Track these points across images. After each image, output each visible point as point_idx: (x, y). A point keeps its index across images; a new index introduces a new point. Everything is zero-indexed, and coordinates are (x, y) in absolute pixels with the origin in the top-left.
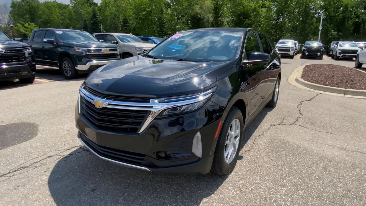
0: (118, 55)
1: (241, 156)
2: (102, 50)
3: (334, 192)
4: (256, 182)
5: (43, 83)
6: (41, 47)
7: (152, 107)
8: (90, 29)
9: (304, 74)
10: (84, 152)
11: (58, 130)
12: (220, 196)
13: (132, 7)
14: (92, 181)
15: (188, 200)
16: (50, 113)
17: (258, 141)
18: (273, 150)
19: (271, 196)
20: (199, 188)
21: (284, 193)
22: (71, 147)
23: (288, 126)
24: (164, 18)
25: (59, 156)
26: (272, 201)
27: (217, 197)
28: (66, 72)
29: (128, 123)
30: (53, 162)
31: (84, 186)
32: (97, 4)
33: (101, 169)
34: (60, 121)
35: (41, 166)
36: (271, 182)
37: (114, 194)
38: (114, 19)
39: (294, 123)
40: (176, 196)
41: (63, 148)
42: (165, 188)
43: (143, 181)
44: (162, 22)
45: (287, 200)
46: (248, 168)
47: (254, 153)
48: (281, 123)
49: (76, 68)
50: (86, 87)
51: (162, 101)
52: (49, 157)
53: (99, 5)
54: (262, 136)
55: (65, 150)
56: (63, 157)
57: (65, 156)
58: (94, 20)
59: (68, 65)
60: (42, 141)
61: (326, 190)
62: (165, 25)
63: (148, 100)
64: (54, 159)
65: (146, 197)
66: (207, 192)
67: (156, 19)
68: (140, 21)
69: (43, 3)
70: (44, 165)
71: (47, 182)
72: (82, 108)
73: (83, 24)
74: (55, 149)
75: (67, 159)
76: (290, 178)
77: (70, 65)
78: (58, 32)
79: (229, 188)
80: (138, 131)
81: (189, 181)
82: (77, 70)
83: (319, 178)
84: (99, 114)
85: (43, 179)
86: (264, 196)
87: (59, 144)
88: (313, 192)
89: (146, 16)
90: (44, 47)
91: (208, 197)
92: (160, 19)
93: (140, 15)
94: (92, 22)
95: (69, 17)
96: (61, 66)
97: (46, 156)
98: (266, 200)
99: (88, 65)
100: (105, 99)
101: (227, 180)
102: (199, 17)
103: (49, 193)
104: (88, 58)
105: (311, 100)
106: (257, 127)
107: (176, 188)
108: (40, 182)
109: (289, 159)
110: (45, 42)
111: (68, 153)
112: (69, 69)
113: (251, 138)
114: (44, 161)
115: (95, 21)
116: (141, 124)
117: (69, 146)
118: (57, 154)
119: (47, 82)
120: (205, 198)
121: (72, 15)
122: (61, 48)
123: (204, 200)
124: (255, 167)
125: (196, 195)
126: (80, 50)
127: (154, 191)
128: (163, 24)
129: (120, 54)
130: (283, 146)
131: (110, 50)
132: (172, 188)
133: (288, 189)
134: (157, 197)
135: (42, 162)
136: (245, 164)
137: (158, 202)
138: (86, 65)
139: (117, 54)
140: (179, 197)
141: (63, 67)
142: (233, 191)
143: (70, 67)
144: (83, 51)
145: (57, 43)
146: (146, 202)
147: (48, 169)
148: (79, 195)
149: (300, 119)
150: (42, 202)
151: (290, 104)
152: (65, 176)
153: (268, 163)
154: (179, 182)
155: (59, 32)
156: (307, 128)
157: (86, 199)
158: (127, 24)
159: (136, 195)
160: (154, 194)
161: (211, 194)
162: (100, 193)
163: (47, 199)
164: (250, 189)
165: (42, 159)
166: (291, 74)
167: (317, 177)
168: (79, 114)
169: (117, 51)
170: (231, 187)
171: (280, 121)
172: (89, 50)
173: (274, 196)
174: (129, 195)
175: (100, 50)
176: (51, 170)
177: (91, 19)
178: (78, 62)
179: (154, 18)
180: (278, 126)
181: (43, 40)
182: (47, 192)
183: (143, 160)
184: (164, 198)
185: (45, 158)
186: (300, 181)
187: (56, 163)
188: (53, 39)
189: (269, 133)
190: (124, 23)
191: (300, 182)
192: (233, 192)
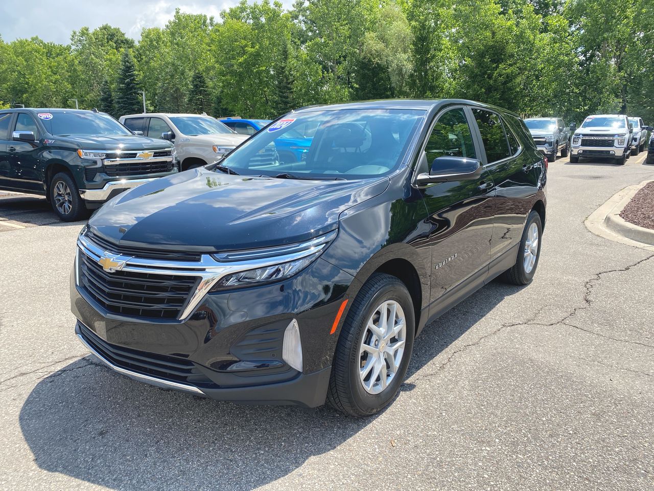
0: (173, 165)
1: (412, 385)
2: (137, 156)
3: (598, 461)
4: (430, 433)
5: (12, 229)
6: (7, 151)
7: (204, 270)
8: (118, 102)
9: (633, 204)
10: (89, 366)
11: (41, 324)
12: (347, 453)
13: (213, 47)
14: (101, 419)
15: (279, 457)
16: (26, 291)
17: (461, 356)
18: (487, 376)
19: (454, 459)
20: (306, 437)
21: (484, 457)
22: (64, 358)
23: (545, 327)
24: (291, 69)
25: (40, 374)
26: (454, 468)
27: (339, 456)
28: (61, 205)
29: (160, 301)
30: (28, 383)
31: (85, 426)
32: (132, 42)
33: (119, 399)
34: (44, 309)
35: (6, 389)
36: (463, 435)
37: (139, 440)
38: (172, 76)
39: (562, 321)
40: (259, 449)
41: (49, 359)
42: (239, 436)
43: (199, 421)
44: (285, 79)
45: (485, 468)
46: (420, 408)
47: (443, 380)
48: (529, 320)
49: (82, 196)
50: (89, 233)
51: (223, 258)
52: (22, 374)
53: (137, 44)
54: (473, 347)
55: (53, 363)
56: (49, 375)
57: (51, 374)
58: (126, 81)
59: (66, 189)
60: (10, 345)
61: (581, 456)
62: (292, 87)
63: (197, 257)
64: (31, 378)
65: (198, 449)
66: (321, 445)
67: (272, 73)
68: (231, 80)
69: (9, 44)
70: (13, 388)
71: (17, 418)
72: (82, 275)
73: (103, 91)
74: (34, 361)
75: (56, 379)
76: (508, 429)
77: (68, 191)
78: (43, 116)
79: (369, 441)
80: (179, 316)
81: (288, 425)
82: (84, 201)
83: (575, 433)
84: (111, 284)
85: (11, 411)
86: (438, 459)
87: (42, 351)
88: (550, 458)
89: (248, 65)
90: (15, 150)
91: (320, 454)
92: (280, 71)
93: (233, 66)
94: (121, 85)
95: (69, 76)
96: (49, 194)
97: (16, 373)
98: (440, 465)
99: (108, 188)
100: (121, 254)
101: (369, 427)
102: (377, 63)
103: (21, 435)
104: (106, 173)
105: (627, 269)
106: (469, 327)
107: (260, 435)
108: (4, 417)
109: (519, 395)
110: (15, 139)
111: (59, 367)
112: (67, 199)
113: (447, 349)
114: (13, 381)
115: (128, 84)
116: (183, 302)
117: (61, 355)
118: (38, 370)
119: (22, 227)
120: (314, 455)
121: (75, 70)
122: (50, 152)
123: (312, 459)
124: (436, 407)
125: (299, 450)
126: (90, 155)
127: (216, 439)
128: (289, 84)
129: (179, 162)
130: (516, 368)
131: (155, 153)
132: (252, 435)
133: (496, 449)
134: (220, 449)
135: (8, 383)
136: (416, 399)
137: (221, 458)
138: (102, 188)
139: (171, 162)
140: (262, 452)
141: (56, 194)
142: (376, 446)
143: (68, 194)
144: (97, 158)
145: (42, 141)
146: (199, 456)
147: (19, 395)
148: (75, 441)
149: (579, 313)
150: (7, 450)
151: (570, 277)
152: (51, 408)
153: (469, 399)
154: (268, 426)
155: (45, 114)
156: (590, 332)
157: (87, 447)
158: (203, 87)
159: (180, 445)
160: (215, 444)
161: (329, 450)
162: (114, 437)
163: (17, 446)
164: (412, 445)
165: (8, 378)
166: (600, 205)
167: (571, 432)
168: (76, 285)
169: (170, 155)
170: (373, 440)
171: (530, 315)
172: (109, 156)
173: (459, 461)
174: (168, 443)
175: (134, 156)
176: (26, 397)
177: (120, 78)
178: (85, 182)
179: (268, 72)
180: (520, 326)
181: (11, 134)
182: (16, 434)
183: (189, 371)
184: (233, 452)
185: (14, 376)
186: (529, 436)
187: (36, 385)
188: (32, 133)
189: (491, 342)
190: (196, 86)
191: (526, 438)
192: (375, 449)
